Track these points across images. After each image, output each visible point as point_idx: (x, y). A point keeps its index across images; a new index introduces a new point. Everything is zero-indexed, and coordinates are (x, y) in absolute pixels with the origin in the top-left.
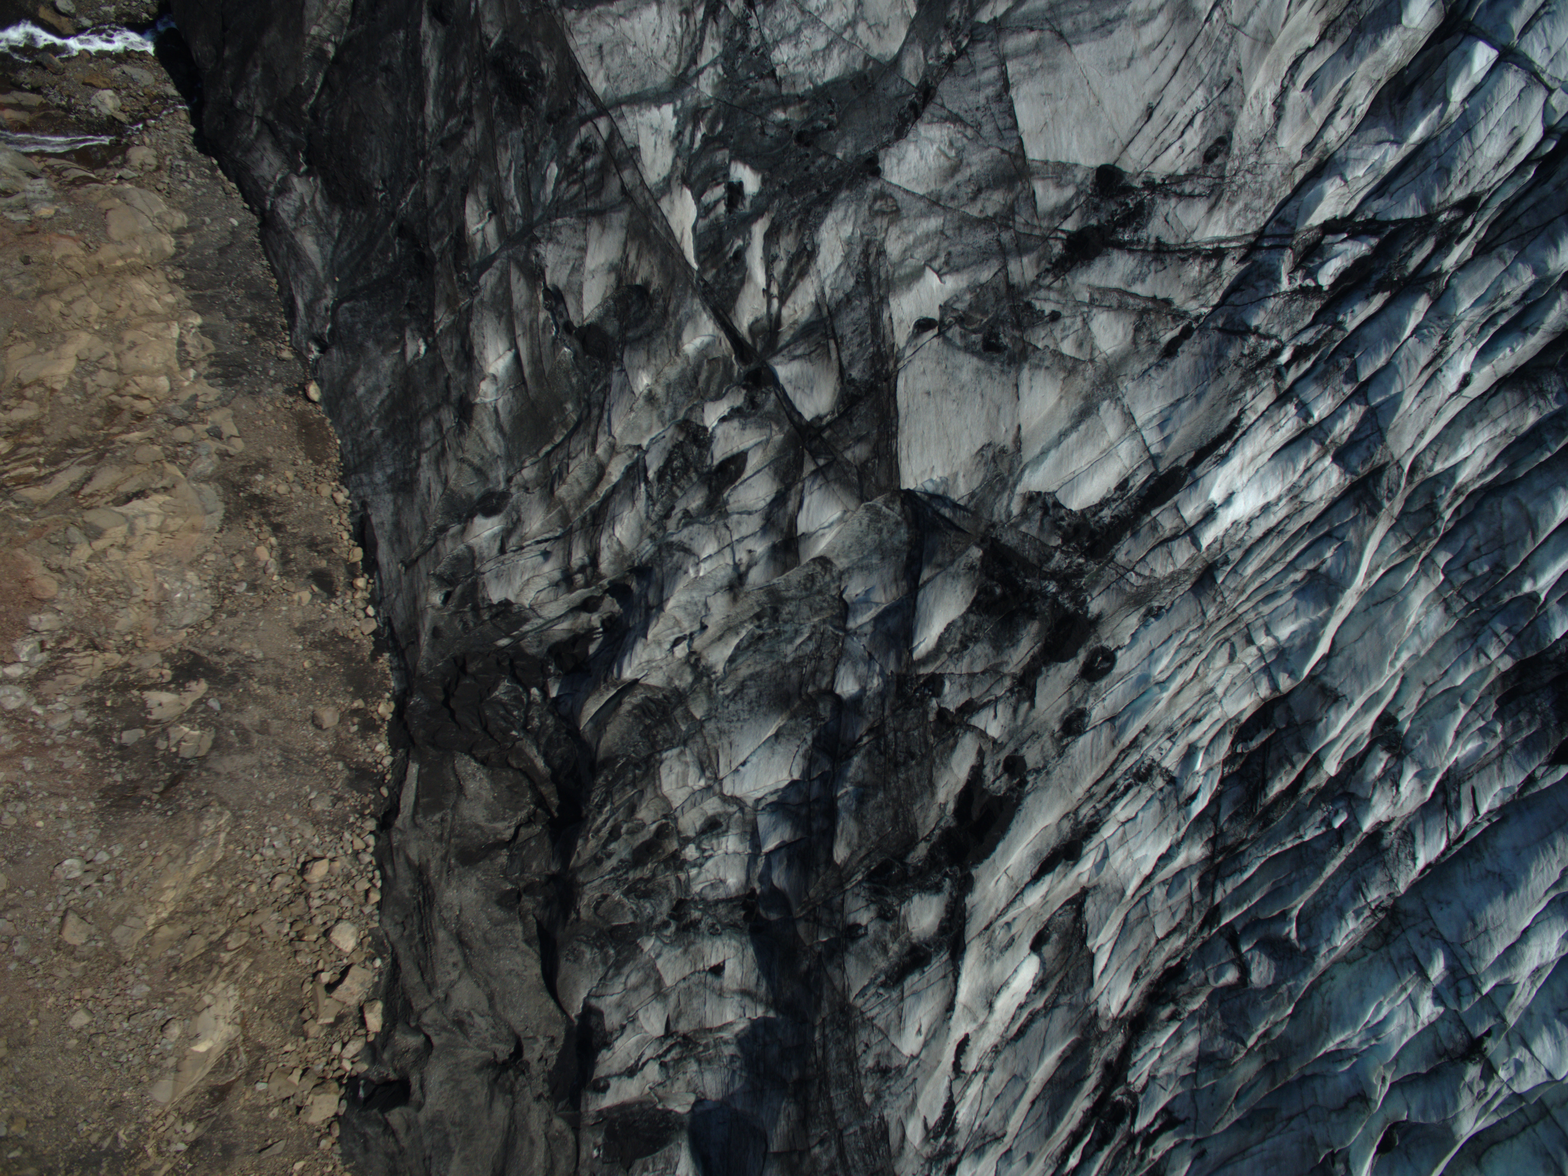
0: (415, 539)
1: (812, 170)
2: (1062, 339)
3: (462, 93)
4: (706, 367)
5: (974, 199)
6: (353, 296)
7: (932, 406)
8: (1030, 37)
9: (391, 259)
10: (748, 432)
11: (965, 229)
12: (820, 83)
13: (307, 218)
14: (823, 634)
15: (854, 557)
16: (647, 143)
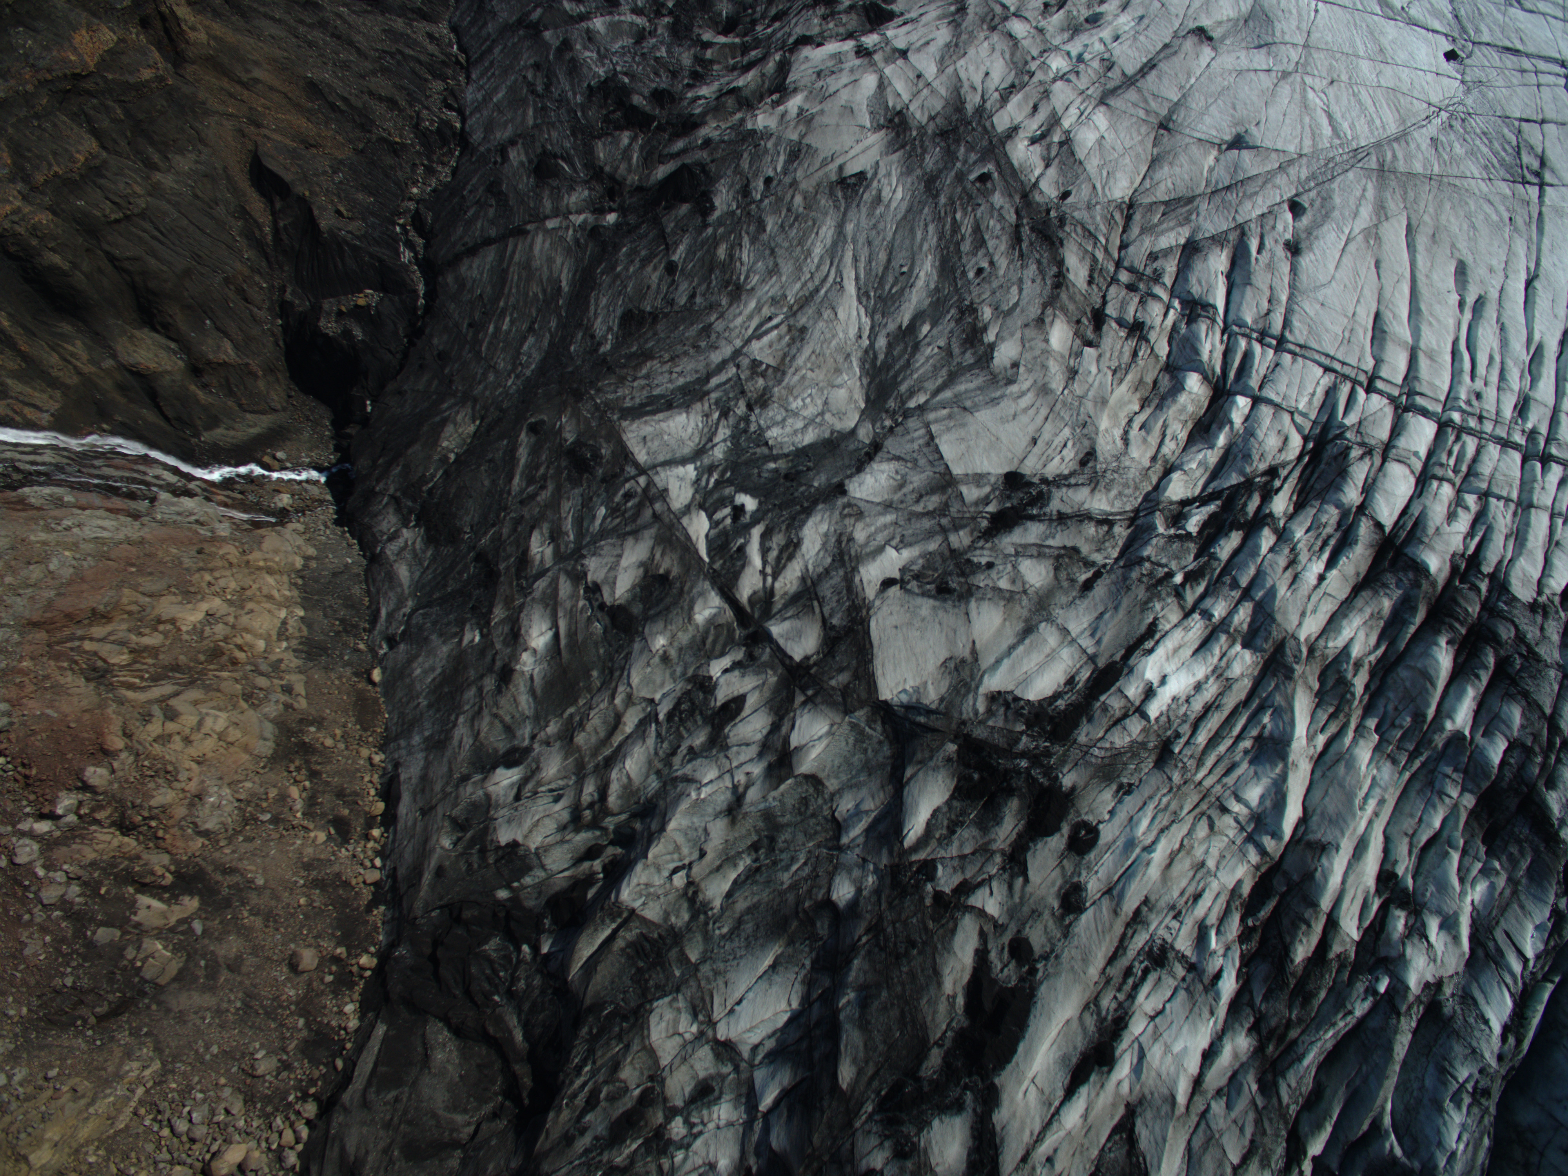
2: (998, 579)
3: (541, 471)
4: (712, 631)
5: (917, 502)
6: (428, 605)
7: (900, 635)
8: (945, 412)
9: (465, 578)
10: (747, 679)
11: (913, 520)
12: (800, 446)
13: (407, 555)
15: (844, 778)
16: (674, 486)
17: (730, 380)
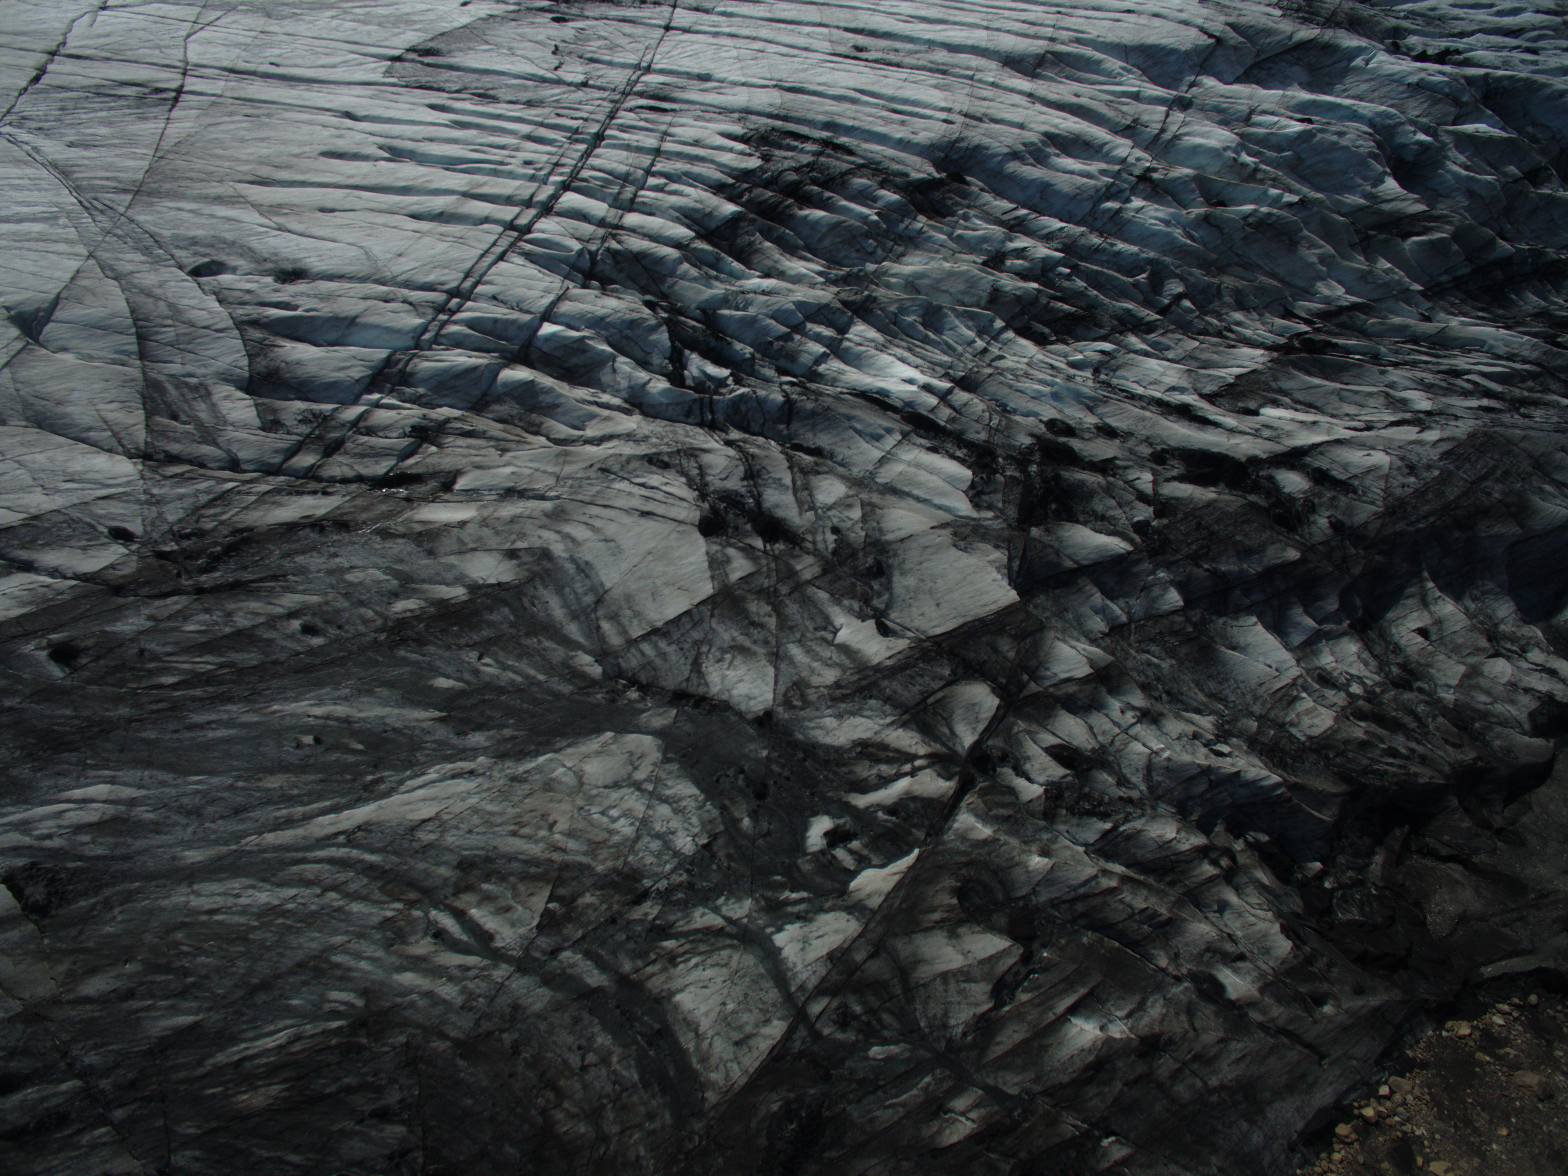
0: (1292, 1056)
1: (786, 773)
4: (994, 812)
5: (762, 626)
10: (1029, 754)
11: (790, 623)
12: (702, 797)
14: (1140, 642)
15: (1076, 634)
16: (821, 947)
17: (589, 954)
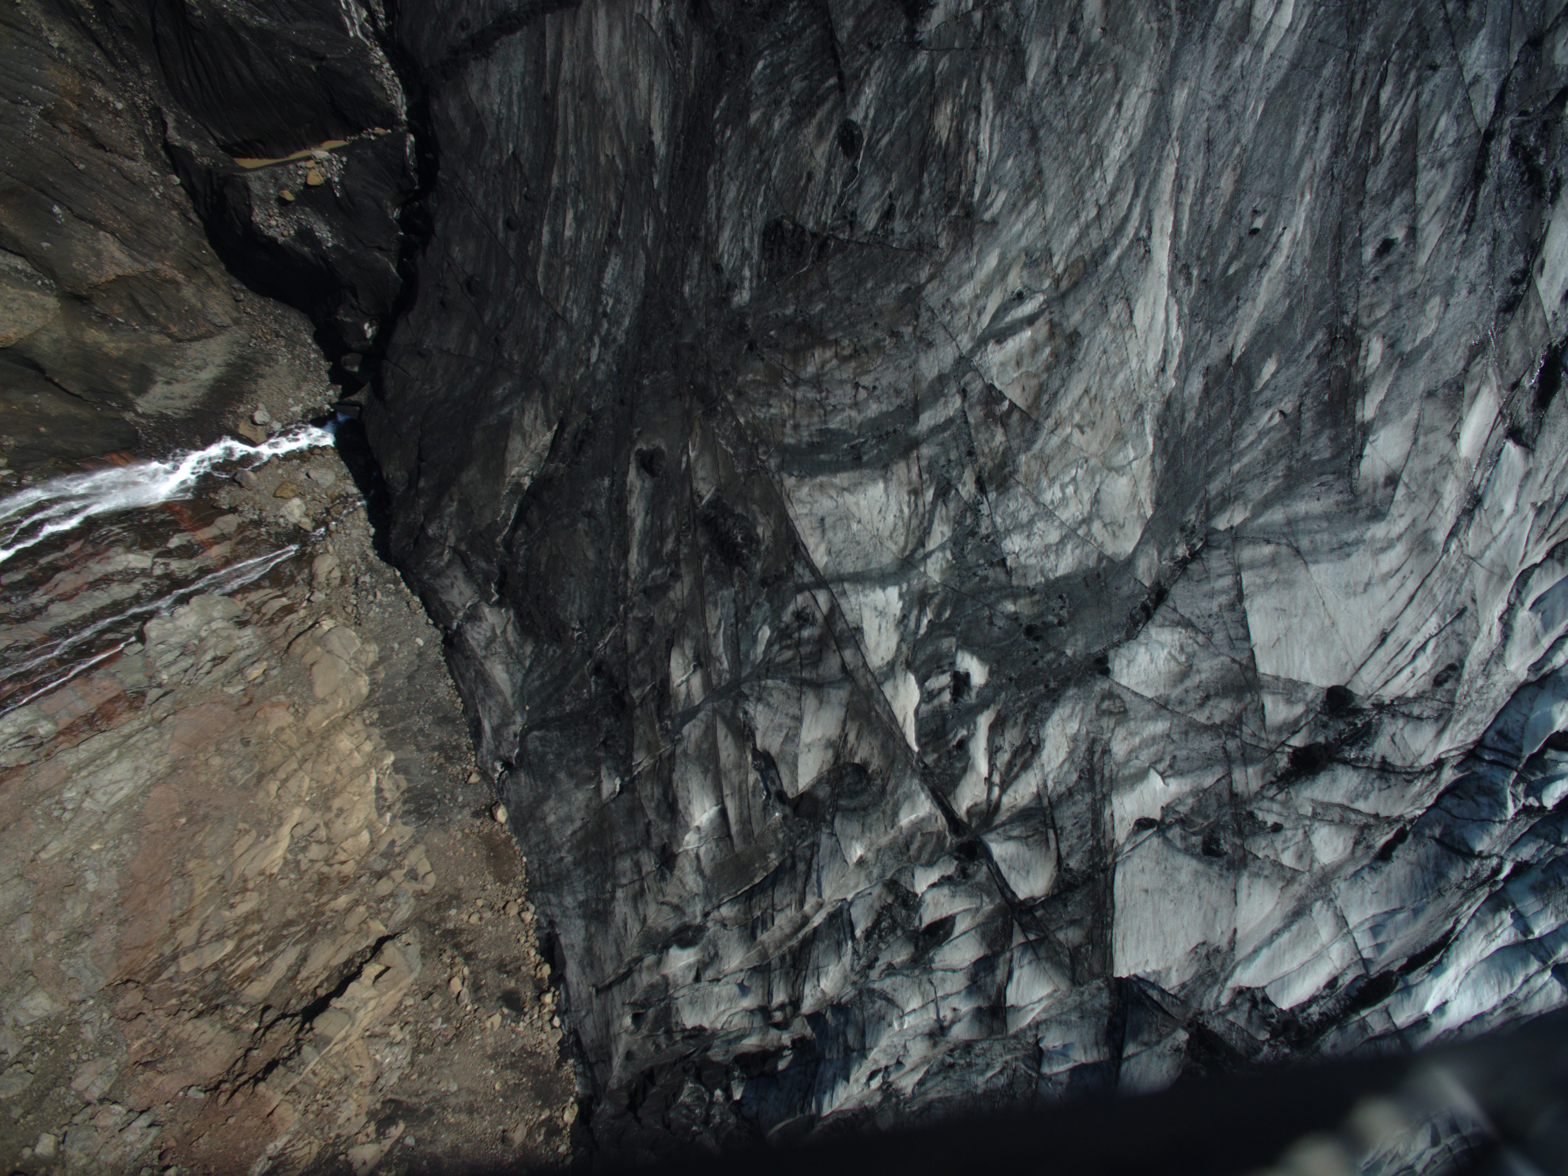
0: (609, 968)
1: (1040, 664)
2: (1283, 850)
3: (669, 545)
4: (919, 837)
5: (1201, 705)
6: (543, 725)
7: (1149, 904)
8: (1267, 550)
9: (586, 696)
10: (957, 900)
11: (1192, 734)
12: (1051, 577)
13: (498, 647)
14: (1015, 1070)
15: (1053, 1012)
16: (870, 625)
17: (950, 421)
